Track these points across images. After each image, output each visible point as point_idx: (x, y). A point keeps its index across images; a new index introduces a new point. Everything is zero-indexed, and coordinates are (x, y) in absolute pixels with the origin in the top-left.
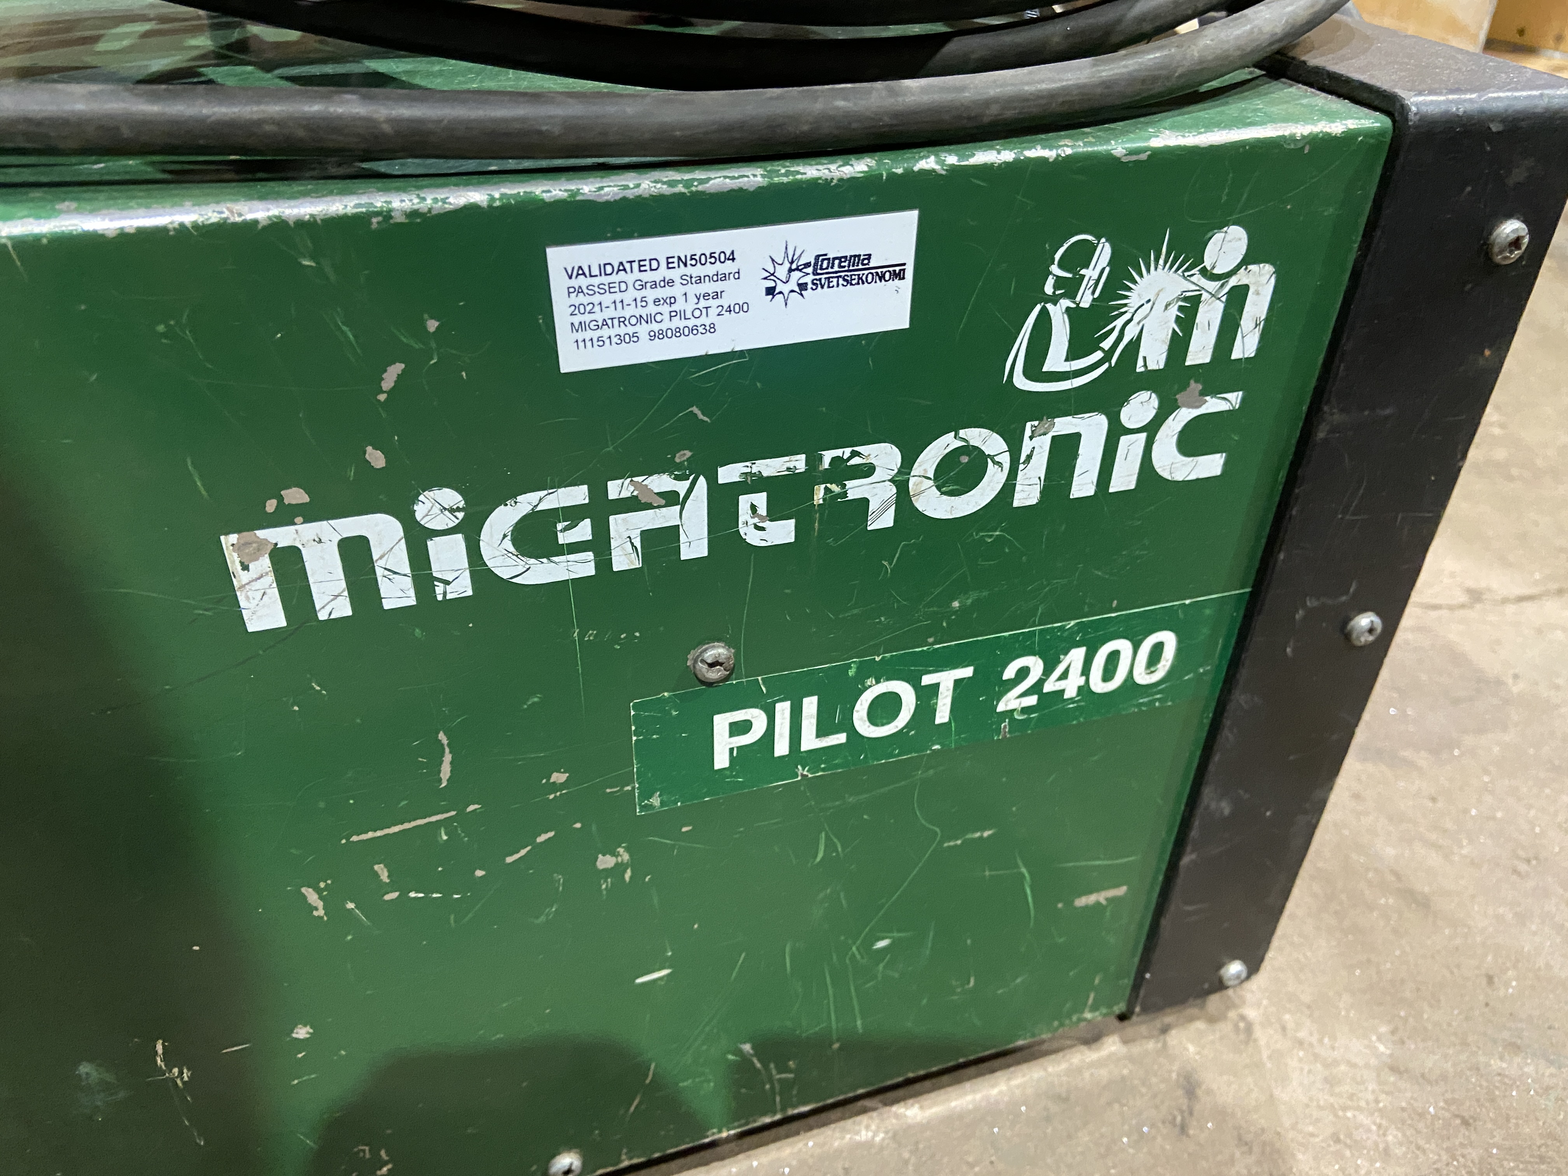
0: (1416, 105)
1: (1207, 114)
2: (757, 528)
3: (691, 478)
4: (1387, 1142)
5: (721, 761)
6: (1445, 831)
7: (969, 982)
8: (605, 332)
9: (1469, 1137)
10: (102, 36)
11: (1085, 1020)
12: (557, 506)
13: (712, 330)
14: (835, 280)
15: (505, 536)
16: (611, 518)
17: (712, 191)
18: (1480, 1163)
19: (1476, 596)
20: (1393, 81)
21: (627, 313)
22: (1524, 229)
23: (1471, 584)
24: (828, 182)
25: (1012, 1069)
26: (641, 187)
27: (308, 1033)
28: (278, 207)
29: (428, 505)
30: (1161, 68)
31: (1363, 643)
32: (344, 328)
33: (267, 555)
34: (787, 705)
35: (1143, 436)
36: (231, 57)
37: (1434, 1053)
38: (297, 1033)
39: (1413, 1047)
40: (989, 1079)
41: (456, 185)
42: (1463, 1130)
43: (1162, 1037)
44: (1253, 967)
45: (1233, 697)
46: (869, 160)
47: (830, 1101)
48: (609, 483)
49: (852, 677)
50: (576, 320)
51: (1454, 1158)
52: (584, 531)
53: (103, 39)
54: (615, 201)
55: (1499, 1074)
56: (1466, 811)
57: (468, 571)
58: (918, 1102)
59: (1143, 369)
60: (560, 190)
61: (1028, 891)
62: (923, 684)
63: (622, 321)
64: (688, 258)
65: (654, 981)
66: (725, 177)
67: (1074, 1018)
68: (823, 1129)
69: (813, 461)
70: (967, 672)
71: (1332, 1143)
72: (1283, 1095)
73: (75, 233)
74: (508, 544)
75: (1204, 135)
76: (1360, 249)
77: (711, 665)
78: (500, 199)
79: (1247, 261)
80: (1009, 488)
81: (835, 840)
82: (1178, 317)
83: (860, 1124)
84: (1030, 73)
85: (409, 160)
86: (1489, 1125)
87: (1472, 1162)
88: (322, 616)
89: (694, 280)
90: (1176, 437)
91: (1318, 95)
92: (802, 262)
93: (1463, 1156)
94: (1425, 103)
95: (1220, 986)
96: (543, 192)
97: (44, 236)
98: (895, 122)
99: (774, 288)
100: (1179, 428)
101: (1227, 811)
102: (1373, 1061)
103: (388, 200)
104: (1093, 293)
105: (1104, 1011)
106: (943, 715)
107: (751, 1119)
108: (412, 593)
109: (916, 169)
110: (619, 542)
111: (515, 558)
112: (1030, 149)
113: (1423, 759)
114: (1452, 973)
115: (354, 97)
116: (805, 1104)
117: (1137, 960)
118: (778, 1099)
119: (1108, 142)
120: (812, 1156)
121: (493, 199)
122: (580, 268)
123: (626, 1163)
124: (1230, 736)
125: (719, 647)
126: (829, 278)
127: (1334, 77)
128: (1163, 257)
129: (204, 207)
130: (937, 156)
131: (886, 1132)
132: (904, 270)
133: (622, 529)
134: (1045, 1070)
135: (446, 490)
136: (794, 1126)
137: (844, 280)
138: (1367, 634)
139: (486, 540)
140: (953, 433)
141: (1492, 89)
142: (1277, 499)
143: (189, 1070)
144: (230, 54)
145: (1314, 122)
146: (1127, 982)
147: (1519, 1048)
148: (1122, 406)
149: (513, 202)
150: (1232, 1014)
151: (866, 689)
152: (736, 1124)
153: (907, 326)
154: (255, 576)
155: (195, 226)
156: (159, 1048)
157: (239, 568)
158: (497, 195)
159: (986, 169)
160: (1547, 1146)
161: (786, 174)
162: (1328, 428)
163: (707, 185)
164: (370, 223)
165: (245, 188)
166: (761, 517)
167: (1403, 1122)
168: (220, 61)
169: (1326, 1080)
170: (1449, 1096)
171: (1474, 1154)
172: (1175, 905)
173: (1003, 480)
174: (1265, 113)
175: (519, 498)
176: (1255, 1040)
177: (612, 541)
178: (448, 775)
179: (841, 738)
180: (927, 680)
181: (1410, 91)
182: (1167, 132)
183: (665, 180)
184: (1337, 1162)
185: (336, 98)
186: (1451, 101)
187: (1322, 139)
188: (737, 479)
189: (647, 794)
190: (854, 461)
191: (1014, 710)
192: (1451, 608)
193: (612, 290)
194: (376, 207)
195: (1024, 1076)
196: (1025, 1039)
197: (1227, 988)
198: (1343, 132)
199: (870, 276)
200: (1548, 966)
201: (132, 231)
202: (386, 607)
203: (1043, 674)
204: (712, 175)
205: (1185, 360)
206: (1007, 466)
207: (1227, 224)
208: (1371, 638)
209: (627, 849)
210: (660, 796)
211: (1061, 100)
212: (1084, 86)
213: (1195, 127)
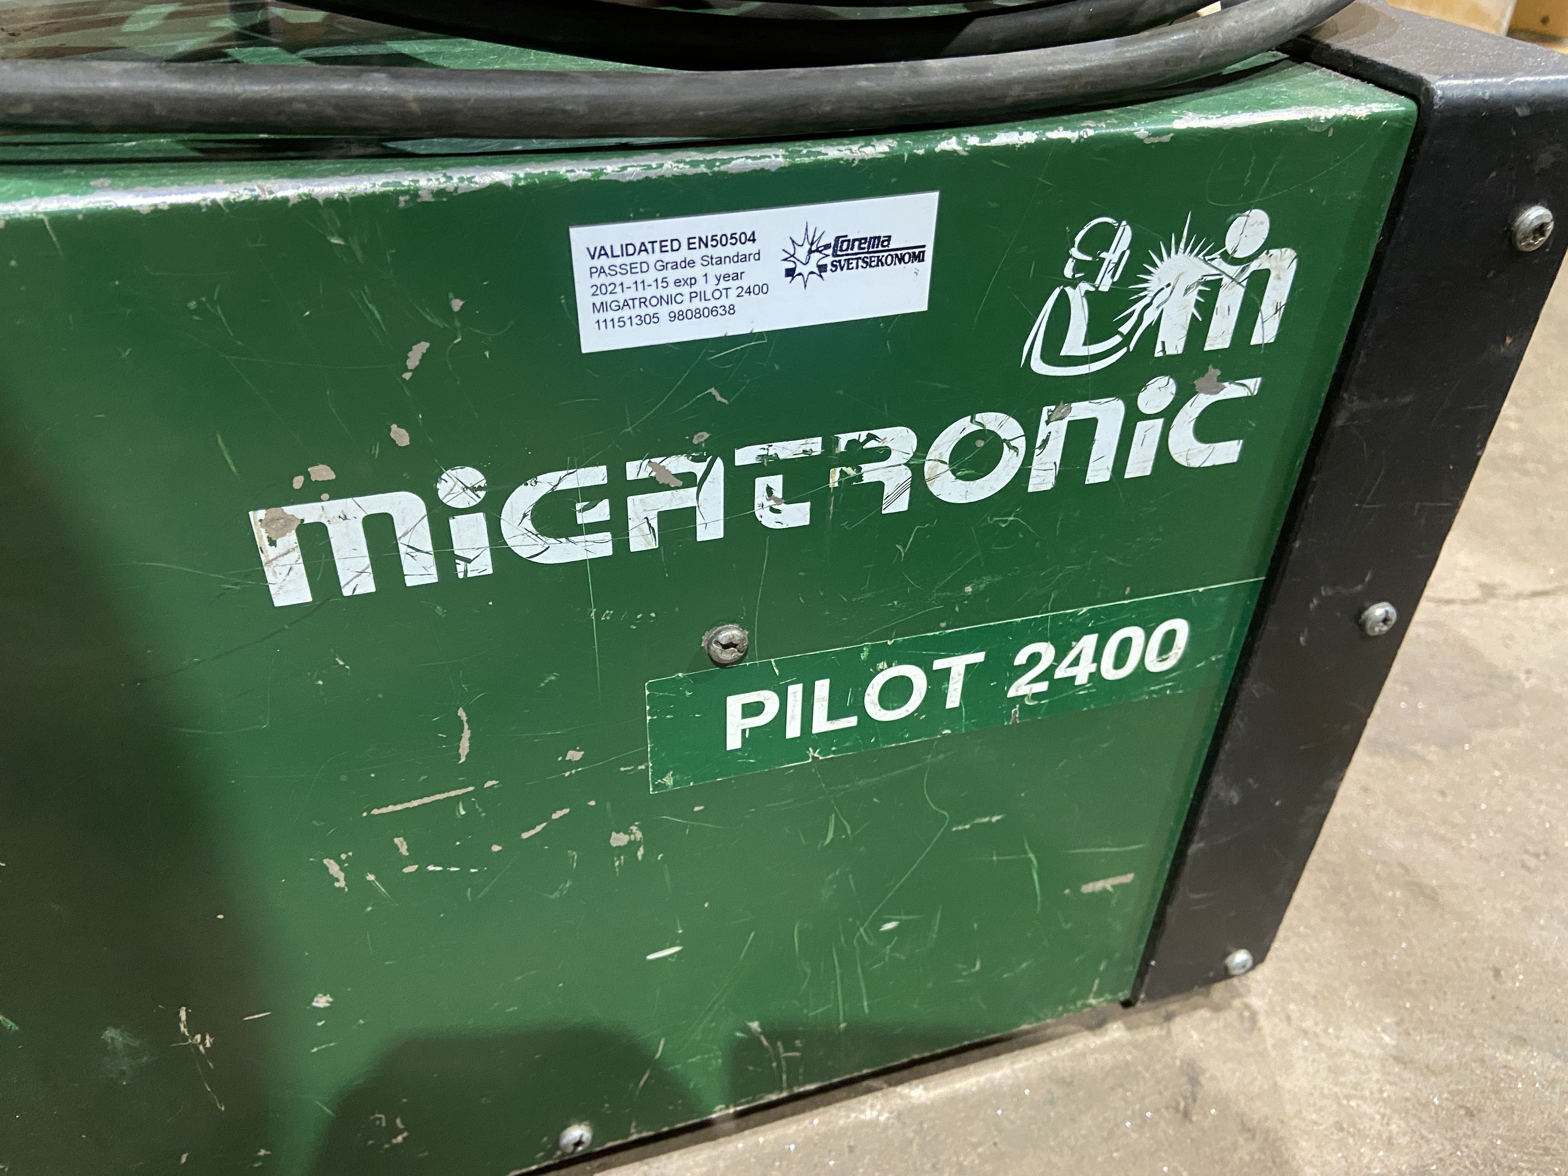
0: (1443, 88)
1: (1231, 96)
2: (773, 510)
3: (708, 459)
4: (1390, 1132)
5: (734, 742)
6: (1454, 825)
7: (974, 966)
8: (626, 313)
9: (1473, 1129)
10: (127, 17)
11: (1090, 1005)
12: (576, 486)
13: (732, 311)
14: (855, 262)
15: (525, 515)
16: (630, 499)
17: (734, 172)
18: (1484, 1154)
19: (1489, 591)
20: (1419, 64)
21: (648, 293)
22: (1548, 216)
23: (1484, 579)
24: (849, 162)
25: (1017, 1053)
26: (664, 168)
27: (328, 1002)
28: (307, 184)
29: (451, 483)
30: (1183, 50)
31: (1376, 634)
32: (372, 307)
33: (294, 532)
34: (800, 687)
35: (1160, 422)
36: (253, 38)
37: (1440, 1045)
38: (317, 1002)
39: (1418, 1038)
40: (991, 1062)
41: (483, 164)
42: (1467, 1120)
43: (1165, 1025)
44: (1259, 957)
45: (1244, 686)
46: (891, 141)
47: (835, 1080)
48: (628, 464)
49: (864, 661)
50: (598, 300)
51: (1457, 1148)
52: (602, 511)
53: (128, 21)
54: (638, 181)
55: (1505, 1067)
56: (1475, 806)
57: (488, 549)
58: (923, 1083)
59: (1161, 354)
60: (584, 170)
61: (1035, 877)
62: (934, 668)
63: (643, 302)
64: (709, 239)
65: (664, 958)
66: (747, 158)
67: (1079, 1004)
68: (828, 1108)
69: (829, 444)
70: (978, 657)
71: (1335, 1132)
72: (1287, 1084)
73: (110, 209)
74: (528, 523)
75: (1228, 117)
76: (1382, 234)
77: (726, 647)
78: (525, 179)
79: (1268, 245)
80: (1024, 473)
81: (845, 823)
82: (1197, 301)
83: (865, 1103)
84: (1054, 53)
85: (435, 140)
86: (1494, 1117)
87: (1476, 1152)
88: (347, 592)
89: (714, 261)
90: (1193, 422)
91: (1342, 79)
92: (822, 243)
93: (1467, 1147)
94: (1452, 88)
95: (1225, 974)
96: (567, 171)
97: (79, 212)
98: (918, 102)
99: (794, 270)
100: (1196, 415)
101: (1236, 801)
102: (1378, 1052)
103: (416, 178)
104: (1113, 276)
105: (1109, 997)
106: (953, 700)
107: (757, 1096)
108: (434, 570)
109: (937, 150)
110: (637, 522)
111: (534, 537)
112: (1052, 130)
113: (1433, 753)
114: (1459, 967)
115: (383, 75)
116: (811, 1082)
117: (1142, 947)
118: (784, 1077)
119: (1131, 123)
120: (817, 1134)
121: (517, 178)
122: (603, 248)
123: (635, 1137)
124: (1241, 725)
125: (733, 628)
126: (848, 260)
127: (1359, 61)
128: (1184, 240)
129: (235, 185)
130: (959, 137)
131: (891, 1112)
132: (923, 252)
133: (640, 510)
134: (1049, 1054)
135: (469, 470)
136: (800, 1103)
137: (864, 261)
138: (1381, 624)
139: (507, 519)
140: (969, 417)
141: (1519, 73)
142: (1294, 487)
143: (211, 1037)
144: (252, 34)
145: (1338, 106)
146: (1132, 969)
147: (1525, 1040)
148: (1140, 392)
149: (537, 182)
150: (1237, 1003)
151: (878, 672)
152: (743, 1100)
153: (925, 308)
154: (282, 552)
155: (228, 203)
156: (183, 1014)
157: (267, 543)
158: (522, 175)
159: (1008, 150)
160: (1551, 1137)
161: (808, 155)
162: (1347, 415)
163: (729, 166)
164: (398, 202)
165: (275, 166)
166: (778, 501)
167: (1407, 1112)
168: (243, 42)
169: (1330, 1070)
170: (1453, 1087)
171: (1478, 1145)
172: (1184, 893)
173: (1019, 465)
174: (1289, 96)
175: (540, 478)
176: (1260, 1029)
177: (630, 521)
178: (467, 751)
179: (852, 721)
180: (938, 664)
181: (1437, 74)
182: (1190, 114)
183: (688, 160)
184: (1340, 1151)
185: (365, 77)
186: (1478, 85)
187: (1347, 122)
188: (754, 461)
189: (660, 773)
190: (869, 445)
191: (1025, 696)
192: (1464, 602)
193: (633, 271)
194: (404, 186)
195: (1027, 1060)
196: (1030, 1023)
197: (1232, 976)
198: (1367, 116)
199: (889, 258)
200: (1556, 960)
201: (166, 207)
202: (408, 584)
203: (1055, 661)
204: (734, 155)
205: (1204, 346)
206: (1022, 451)
207: (1250, 208)
208: (1385, 628)
209: (640, 828)
210: (673, 775)
211: (1084, 80)
212: (1108, 66)
213: (1217, 109)
